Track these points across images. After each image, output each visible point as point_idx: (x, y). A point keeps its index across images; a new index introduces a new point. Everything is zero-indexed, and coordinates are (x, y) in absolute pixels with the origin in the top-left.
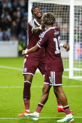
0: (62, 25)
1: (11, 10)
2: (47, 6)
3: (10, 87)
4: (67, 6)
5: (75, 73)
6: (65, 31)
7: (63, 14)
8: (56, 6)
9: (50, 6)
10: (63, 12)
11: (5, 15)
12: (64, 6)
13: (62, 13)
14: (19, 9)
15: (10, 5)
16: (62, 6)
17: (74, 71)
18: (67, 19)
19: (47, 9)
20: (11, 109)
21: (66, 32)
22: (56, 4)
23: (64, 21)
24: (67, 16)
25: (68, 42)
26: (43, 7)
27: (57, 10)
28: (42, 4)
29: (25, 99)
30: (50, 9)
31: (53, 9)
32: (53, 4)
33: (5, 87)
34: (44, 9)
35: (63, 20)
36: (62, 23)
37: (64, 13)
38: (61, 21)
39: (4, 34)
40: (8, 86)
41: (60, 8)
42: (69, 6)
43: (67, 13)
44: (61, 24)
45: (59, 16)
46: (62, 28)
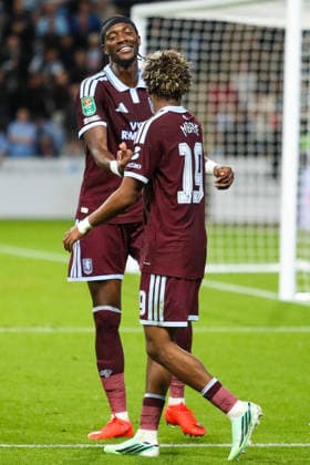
0: (257, 101)
2: (202, 31)
3: (61, 330)
4: (274, 31)
5: (302, 281)
6: (266, 122)
7: (259, 61)
8: (233, 32)
9: (212, 32)
10: (260, 51)
11: (45, 63)
12: (264, 30)
13: (255, 56)
14: (95, 38)
15: (61, 25)
16: (254, 29)
17: (299, 273)
18: (273, 77)
19: (201, 41)
20: (63, 413)
21: (270, 128)
22: (235, 24)
23: (263, 87)
24: (274, 67)
25: (276, 164)
26: (185, 35)
27: (236, 46)
28: (183, 21)
29: (106, 373)
30: (211, 42)
31: (221, 42)
32: (225, 23)
33: (39, 330)
34: (190, 40)
35: (259, 81)
36: (257, 92)
37: (265, 56)
38: (253, 86)
39: (40, 132)
40: (53, 327)
41: (248, 36)
42: (283, 32)
43: (275, 57)
44: (252, 97)
45: (244, 66)
46: (256, 113)
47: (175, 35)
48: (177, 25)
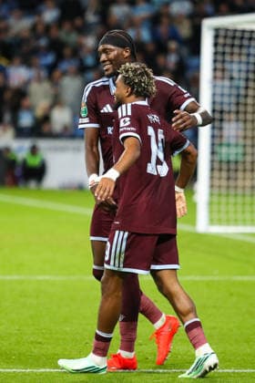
1: (151, 48)
14: (173, 45)
26: (245, 42)
28: (243, 31)
34: (249, 47)
47: (237, 42)
48: (238, 34)
